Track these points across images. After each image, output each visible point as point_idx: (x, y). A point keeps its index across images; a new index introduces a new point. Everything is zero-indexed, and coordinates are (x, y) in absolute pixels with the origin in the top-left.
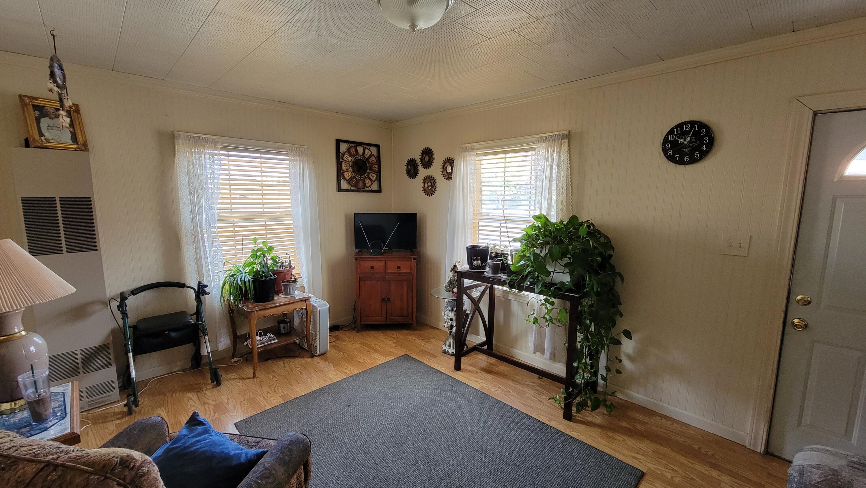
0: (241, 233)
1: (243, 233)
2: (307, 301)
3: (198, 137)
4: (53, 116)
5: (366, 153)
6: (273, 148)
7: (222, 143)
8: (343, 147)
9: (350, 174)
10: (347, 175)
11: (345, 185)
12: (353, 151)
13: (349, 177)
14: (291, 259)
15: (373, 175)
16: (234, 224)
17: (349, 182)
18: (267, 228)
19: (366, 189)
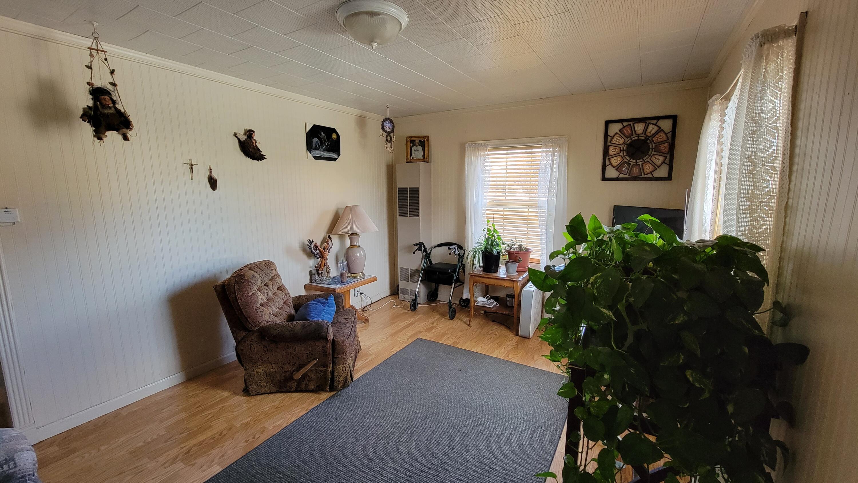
0: (493, 216)
1: (495, 216)
2: (515, 282)
3: (476, 144)
4: (417, 145)
5: (649, 130)
6: (533, 143)
7: (490, 145)
8: (614, 129)
9: (619, 159)
10: (615, 161)
11: (611, 172)
12: (627, 131)
13: (617, 164)
14: (522, 244)
15: (658, 157)
16: (504, 210)
17: (618, 168)
18: (529, 214)
19: (643, 176)
